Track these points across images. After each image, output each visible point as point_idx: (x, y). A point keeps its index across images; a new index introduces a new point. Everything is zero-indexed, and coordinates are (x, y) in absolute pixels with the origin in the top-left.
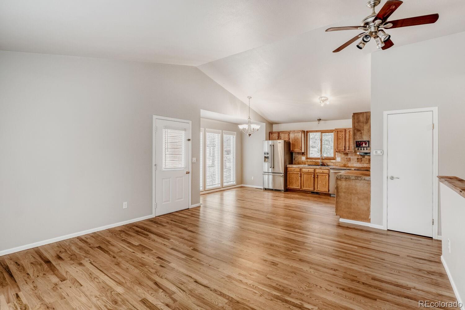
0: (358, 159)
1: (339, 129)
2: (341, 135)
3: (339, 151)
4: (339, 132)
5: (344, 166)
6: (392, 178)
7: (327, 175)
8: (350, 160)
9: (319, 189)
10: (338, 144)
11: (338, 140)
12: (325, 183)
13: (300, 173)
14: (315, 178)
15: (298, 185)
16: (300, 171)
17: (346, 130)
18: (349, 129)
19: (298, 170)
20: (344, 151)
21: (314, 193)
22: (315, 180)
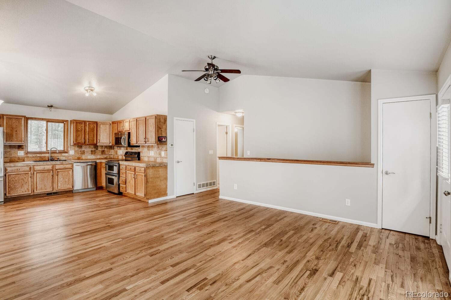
0: (92, 151)
1: (78, 121)
2: (80, 127)
3: (78, 144)
4: (78, 124)
5: (78, 159)
6: (178, 162)
7: (71, 169)
8: (84, 153)
9: (59, 188)
10: (77, 136)
11: (77, 131)
12: (67, 179)
13: (30, 172)
14: (54, 176)
15: (27, 189)
16: (30, 170)
17: (85, 122)
18: (88, 122)
19: (28, 169)
20: (83, 143)
21: (51, 194)
22: (54, 178)
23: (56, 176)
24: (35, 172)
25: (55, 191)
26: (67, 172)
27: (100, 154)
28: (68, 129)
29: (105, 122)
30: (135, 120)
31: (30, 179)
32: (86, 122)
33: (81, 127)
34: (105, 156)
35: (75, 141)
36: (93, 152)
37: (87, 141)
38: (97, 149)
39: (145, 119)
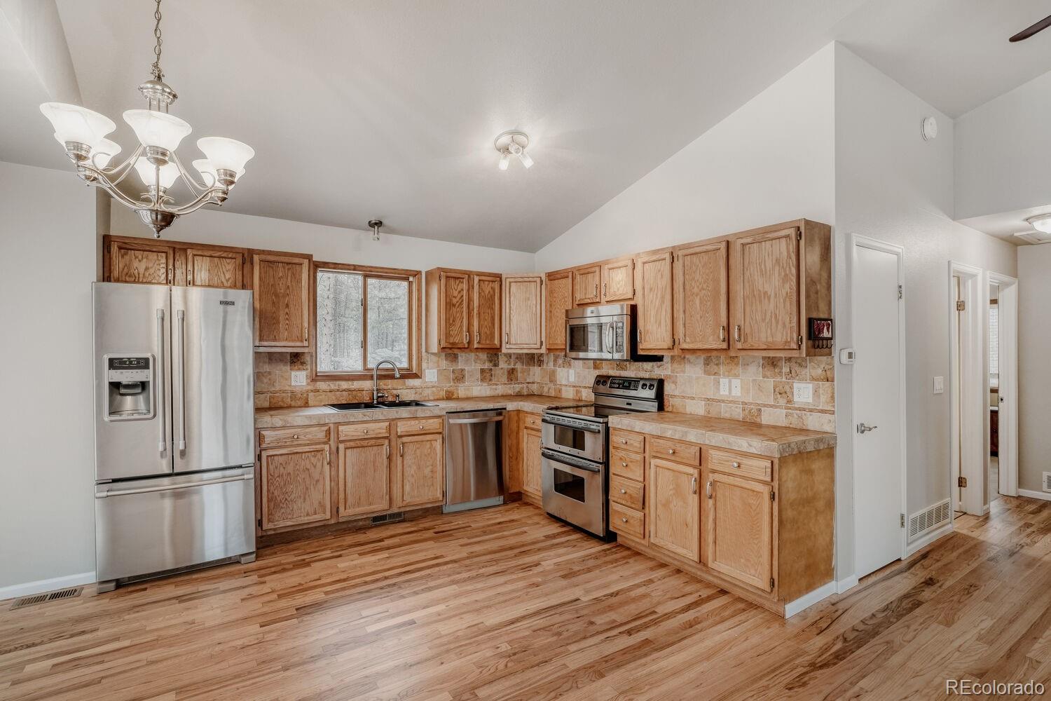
0: (482, 371)
1: (451, 271)
2: (456, 293)
3: (448, 348)
4: (452, 281)
5: (447, 398)
7: (438, 435)
8: (463, 377)
9: (408, 499)
10: (449, 322)
11: (448, 307)
12: (429, 469)
13: (327, 447)
14: (394, 458)
15: (320, 503)
16: (326, 440)
17: (469, 276)
18: (479, 274)
19: (320, 434)
20: (466, 346)
21: (383, 518)
22: (392, 464)
23: (399, 460)
24: (342, 446)
25: (395, 510)
26: (428, 445)
27: (504, 379)
28: (419, 300)
29: (525, 275)
30: (667, 256)
31: (327, 467)
32: (472, 276)
33: (459, 292)
34: (517, 388)
35: (443, 337)
36: (486, 375)
37: (476, 340)
38: (496, 365)
39: (723, 246)
